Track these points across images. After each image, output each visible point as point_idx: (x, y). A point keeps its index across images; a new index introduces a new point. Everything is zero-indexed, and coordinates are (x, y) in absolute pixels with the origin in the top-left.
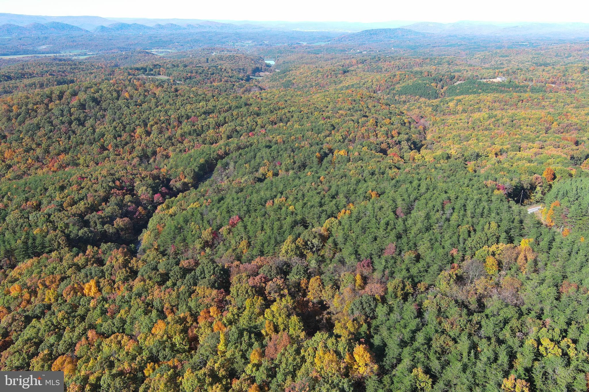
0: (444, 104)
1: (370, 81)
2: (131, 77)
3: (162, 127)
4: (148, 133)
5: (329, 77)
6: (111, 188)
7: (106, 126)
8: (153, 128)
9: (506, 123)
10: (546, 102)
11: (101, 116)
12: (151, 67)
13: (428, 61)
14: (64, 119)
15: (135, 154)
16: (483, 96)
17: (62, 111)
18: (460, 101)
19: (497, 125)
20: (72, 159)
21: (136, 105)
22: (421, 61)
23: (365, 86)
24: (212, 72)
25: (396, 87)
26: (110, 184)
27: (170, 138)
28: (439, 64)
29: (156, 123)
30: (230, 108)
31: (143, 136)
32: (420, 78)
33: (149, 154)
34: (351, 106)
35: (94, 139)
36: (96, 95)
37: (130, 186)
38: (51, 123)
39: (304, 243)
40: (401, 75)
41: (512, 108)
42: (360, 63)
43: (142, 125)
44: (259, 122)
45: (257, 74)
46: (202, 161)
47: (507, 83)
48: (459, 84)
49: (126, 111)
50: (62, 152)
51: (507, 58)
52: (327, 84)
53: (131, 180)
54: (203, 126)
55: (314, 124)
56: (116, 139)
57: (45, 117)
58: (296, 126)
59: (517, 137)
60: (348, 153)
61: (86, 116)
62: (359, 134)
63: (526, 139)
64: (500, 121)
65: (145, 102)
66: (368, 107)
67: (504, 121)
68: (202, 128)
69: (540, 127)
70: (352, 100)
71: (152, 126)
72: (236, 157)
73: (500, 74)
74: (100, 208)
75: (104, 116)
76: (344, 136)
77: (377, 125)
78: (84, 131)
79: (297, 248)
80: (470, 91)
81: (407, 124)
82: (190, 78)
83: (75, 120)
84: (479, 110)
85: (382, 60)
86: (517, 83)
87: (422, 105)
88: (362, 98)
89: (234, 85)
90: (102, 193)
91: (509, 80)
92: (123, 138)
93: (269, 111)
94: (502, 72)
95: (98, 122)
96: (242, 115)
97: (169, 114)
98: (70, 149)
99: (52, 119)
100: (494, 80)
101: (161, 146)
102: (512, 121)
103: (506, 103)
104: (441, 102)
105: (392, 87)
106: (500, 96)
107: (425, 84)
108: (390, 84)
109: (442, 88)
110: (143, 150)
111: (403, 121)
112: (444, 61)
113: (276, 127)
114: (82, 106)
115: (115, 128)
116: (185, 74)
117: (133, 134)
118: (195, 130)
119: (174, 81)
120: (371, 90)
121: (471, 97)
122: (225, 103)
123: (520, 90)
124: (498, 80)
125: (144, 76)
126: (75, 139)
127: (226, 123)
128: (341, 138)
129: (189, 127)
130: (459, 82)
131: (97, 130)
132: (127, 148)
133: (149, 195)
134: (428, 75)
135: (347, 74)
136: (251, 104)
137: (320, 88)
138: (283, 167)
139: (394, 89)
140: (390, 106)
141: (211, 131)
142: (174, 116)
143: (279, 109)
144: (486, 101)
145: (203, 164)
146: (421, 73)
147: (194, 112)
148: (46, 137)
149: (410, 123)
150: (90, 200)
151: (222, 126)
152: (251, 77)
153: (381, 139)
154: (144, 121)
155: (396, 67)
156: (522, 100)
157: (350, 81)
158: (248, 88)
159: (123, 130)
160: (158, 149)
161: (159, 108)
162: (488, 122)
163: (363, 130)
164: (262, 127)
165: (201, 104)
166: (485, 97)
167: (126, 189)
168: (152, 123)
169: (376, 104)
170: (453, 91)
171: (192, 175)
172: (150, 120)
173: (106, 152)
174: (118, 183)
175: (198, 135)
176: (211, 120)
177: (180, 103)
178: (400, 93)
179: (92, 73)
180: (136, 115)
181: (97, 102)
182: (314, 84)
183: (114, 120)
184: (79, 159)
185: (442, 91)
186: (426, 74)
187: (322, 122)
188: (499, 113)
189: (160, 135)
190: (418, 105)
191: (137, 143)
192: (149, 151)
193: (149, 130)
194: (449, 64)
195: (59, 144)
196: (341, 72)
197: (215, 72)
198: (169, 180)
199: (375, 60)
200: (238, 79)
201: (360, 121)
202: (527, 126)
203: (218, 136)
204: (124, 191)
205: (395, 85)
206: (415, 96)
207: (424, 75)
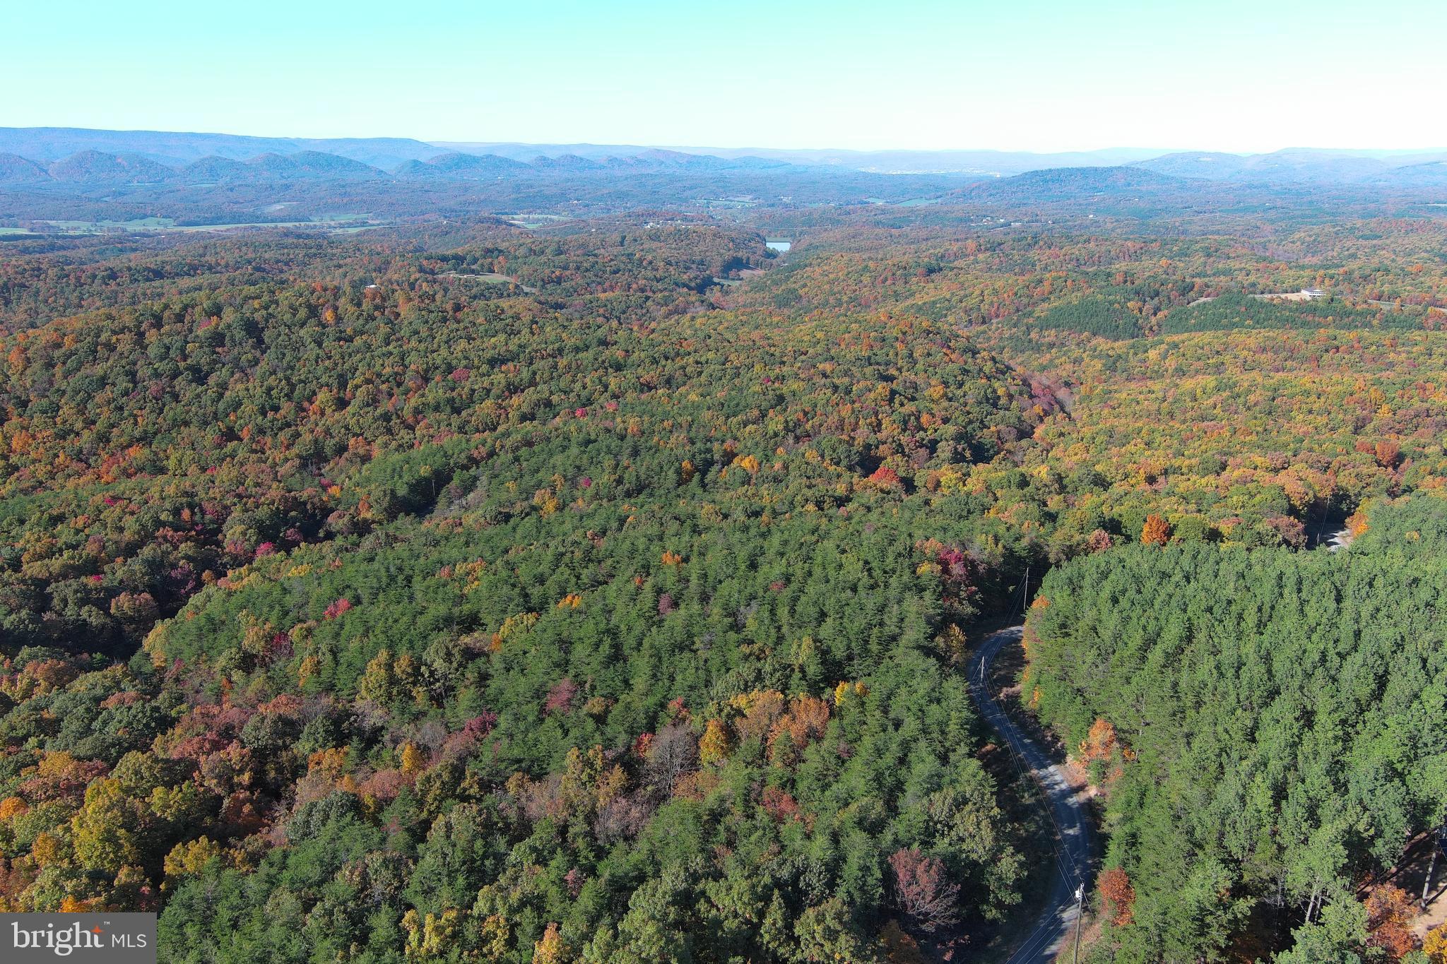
0: (1136, 354)
1: (977, 292)
2: (418, 275)
3: (379, 391)
4: (342, 404)
5: (888, 283)
6: (159, 524)
7: (250, 385)
8: (358, 394)
9: (1256, 404)
10: (1399, 353)
11: (249, 361)
12: (478, 254)
13: (1155, 247)
14: (162, 366)
15: (295, 450)
16: (1237, 336)
17: (168, 349)
18: (1176, 346)
19: (1233, 408)
20: (151, 456)
21: (340, 339)
22: (1138, 246)
23: (964, 304)
24: (614, 268)
25: (1038, 309)
26: (163, 517)
27: (386, 417)
28: (1184, 254)
29: (368, 381)
30: (560, 351)
31: (328, 411)
32: (1102, 287)
33: (328, 451)
34: (865, 353)
35: (215, 413)
36: (257, 316)
37: (212, 522)
38: (132, 375)
39: (409, 670)
40: (1055, 279)
41: (1304, 366)
42: (987, 250)
43: (335, 385)
44: (612, 387)
45: (732, 273)
46: (424, 471)
47: (1321, 305)
48: (1198, 306)
49: (311, 351)
50: (138, 440)
52: (876, 298)
53: (226, 507)
54: (473, 391)
55: (733, 393)
56: (264, 414)
57: (124, 362)
58: (693, 397)
59: (1248, 438)
60: (760, 464)
61: (215, 362)
62: (833, 419)
63: (1266, 444)
64: (1242, 399)
65: (362, 333)
66: (911, 355)
67: (1252, 398)
68: (472, 395)
69: (1341, 416)
70: (875, 339)
71: (357, 387)
72: (503, 464)
73: (1327, 281)
74: (106, 568)
75: (256, 362)
76: (791, 424)
77: (891, 400)
78: (198, 396)
79: (392, 680)
80: (1224, 321)
81: (1003, 401)
82: (559, 281)
83: (187, 369)
84: (1219, 368)
85: (1041, 243)
86: (1348, 304)
87: (1084, 356)
88: (904, 333)
89: (648, 298)
90: (127, 536)
91: (1328, 296)
92: (282, 412)
93: (647, 361)
94: (1332, 278)
95: (237, 376)
96: (578, 367)
97: (407, 362)
98: (156, 434)
99: (138, 367)
100: (1294, 297)
101: (358, 435)
102: (1274, 399)
103: (1292, 354)
104: (1133, 347)
105: (1029, 309)
106: (1282, 336)
107: (1111, 303)
108: (1025, 300)
109: (1155, 314)
110: (316, 441)
111: (995, 391)
112: (1198, 246)
113: (645, 397)
114: (218, 339)
115: (270, 389)
116: (547, 271)
117: (306, 404)
118: (451, 401)
119: (517, 286)
120: (974, 316)
121: (1207, 337)
122: (552, 338)
123: (1353, 321)
124: (1305, 295)
125: (453, 275)
126: (171, 413)
127: (533, 383)
128: (780, 427)
129: (441, 391)
130: (1202, 300)
131: (228, 394)
132: (283, 436)
133: (247, 546)
134: (1125, 282)
135: (933, 276)
136: (616, 343)
137: (858, 309)
138: (590, 491)
139: (1030, 314)
140: (975, 353)
141: (489, 403)
142: (415, 363)
143: (678, 354)
144: (1241, 347)
145: (425, 478)
146: (1109, 275)
147: (466, 358)
148: (112, 406)
149: (1011, 397)
150: (90, 549)
151: (523, 391)
152: (716, 280)
153: (882, 436)
154: (341, 376)
155: (1071, 260)
156: (1337, 349)
157: (932, 293)
158: (682, 305)
159: (286, 395)
160: (352, 441)
161: (390, 348)
162: (1211, 401)
163: (846, 411)
164: (615, 396)
165: (493, 340)
166: (1242, 338)
167: (200, 527)
168: (357, 381)
169: (934, 349)
170: (1179, 322)
171: (385, 504)
172: (358, 373)
173: (231, 445)
174: (186, 514)
175: (458, 411)
176: (499, 378)
177: (444, 338)
178: (1044, 325)
179: (340, 266)
180: (327, 363)
181: (253, 329)
182: (845, 298)
183: (274, 373)
184: (168, 458)
185: (1153, 320)
186: (1120, 278)
187: (757, 388)
188: (1245, 379)
189: (367, 409)
190: (1076, 353)
191: (309, 426)
192: (330, 443)
193: (348, 394)
195: (136, 423)
196: (920, 270)
197: (622, 266)
198: (327, 511)
199: (1024, 242)
200: (677, 284)
201: (854, 388)
202: (1310, 412)
203: (499, 416)
204: (193, 533)
205: (1036, 304)
206: (1081, 333)
207: (1113, 282)
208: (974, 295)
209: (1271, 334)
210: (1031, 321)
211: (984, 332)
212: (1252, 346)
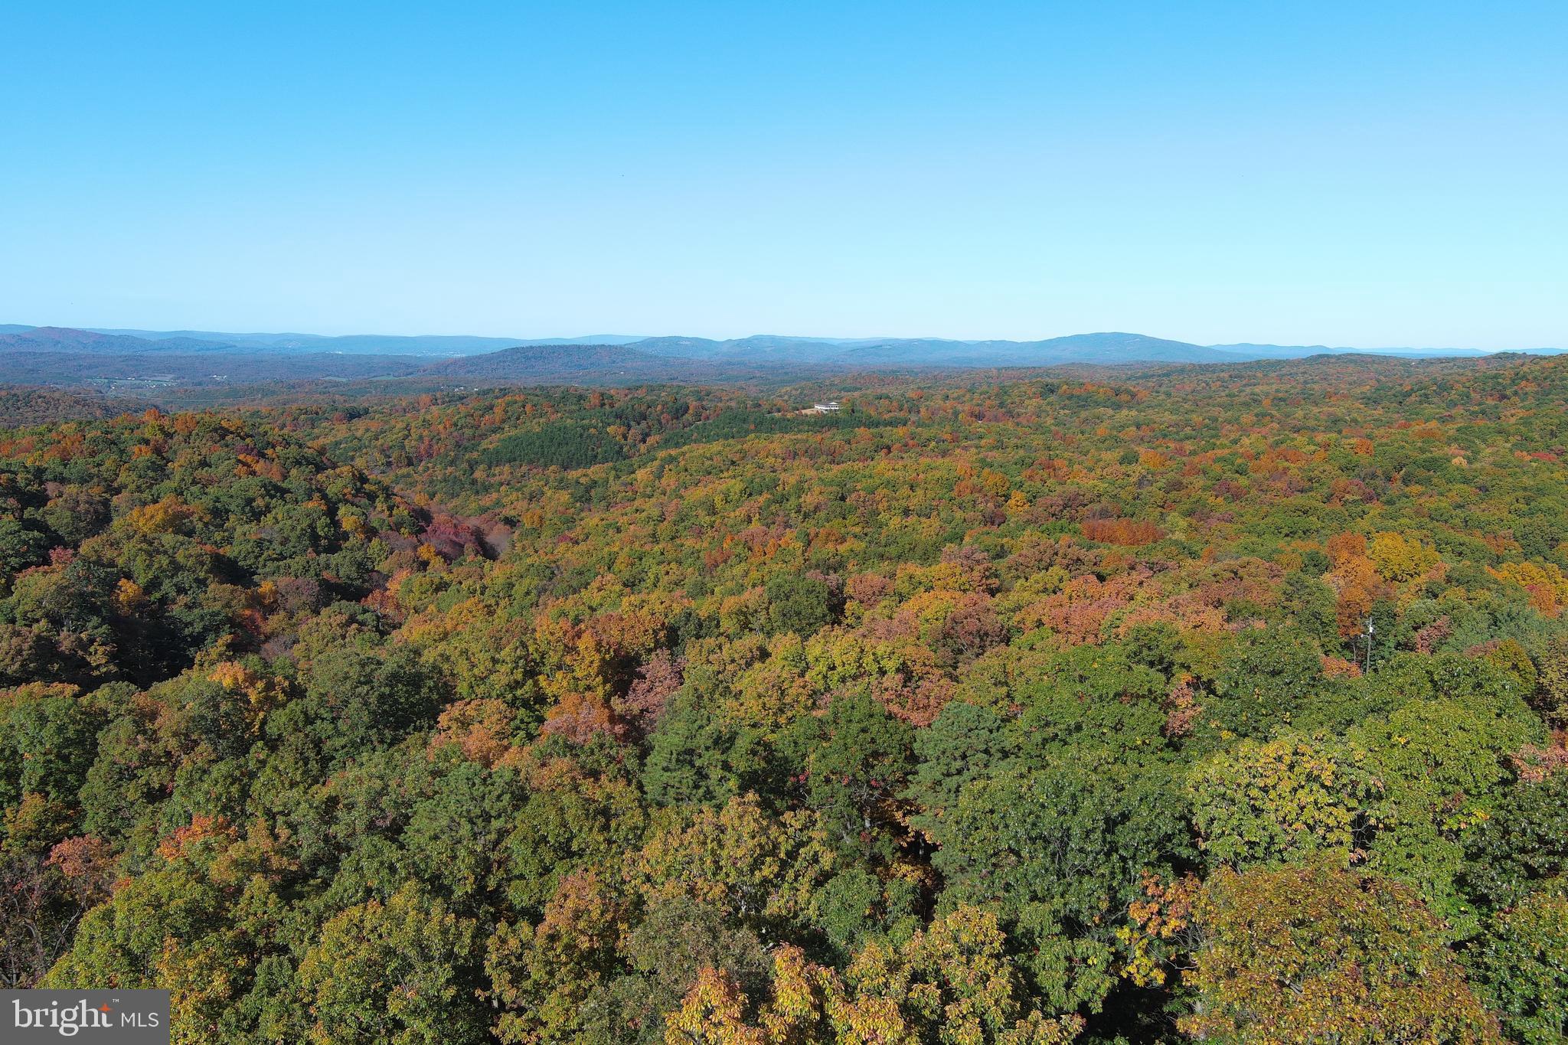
0: (618, 477)
1: (400, 426)
9: (817, 509)
10: (965, 448)
16: (755, 442)
18: (672, 459)
23: (381, 441)
25: (485, 441)
32: (571, 412)
40: (508, 404)
47: (841, 417)
64: (793, 502)
67: (809, 500)
91: (847, 409)
100: (808, 412)
102: (843, 499)
105: (473, 442)
106: (814, 439)
107: (585, 428)
108: (468, 432)
109: (644, 441)
120: (394, 455)
121: (714, 446)
124: (821, 409)
139: (474, 448)
144: (763, 454)
146: (581, 397)
149: (371, 533)
156: (889, 448)
162: (741, 512)
178: (494, 460)
185: (642, 447)
186: (594, 400)
190: (534, 486)
196: (338, 415)
202: (906, 512)
205: (483, 436)
206: (546, 467)
207: (586, 405)
208: (396, 430)
209: (799, 436)
210: (475, 455)
211: (408, 475)
212: (778, 451)
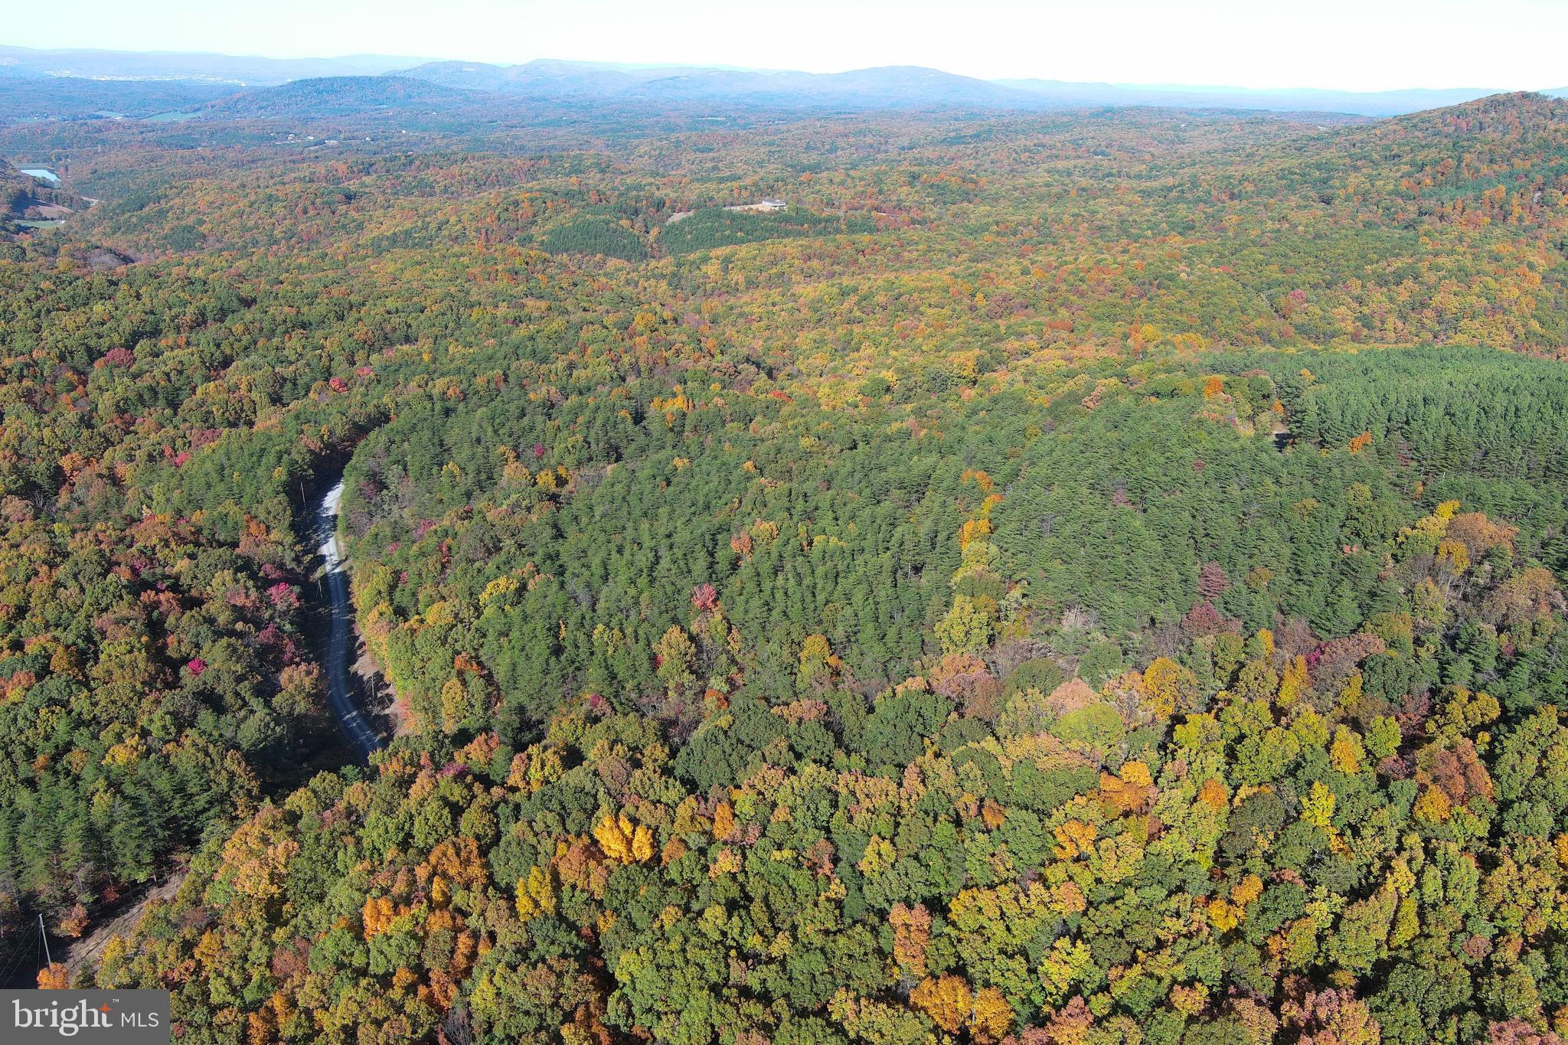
0: (690, 271)
5: (311, 213)
13: (544, 163)
16: (775, 247)
18: (728, 260)
28: (579, 170)
30: (203, 314)
32: (584, 207)
33: (43, 480)
39: (997, 607)
40: (532, 201)
45: (30, 213)
46: (280, 474)
47: (790, 214)
48: (682, 220)
51: (711, 154)
58: (457, 349)
60: (693, 403)
85: (417, 163)
86: (814, 213)
91: (792, 206)
100: (760, 207)
101: (67, 451)
103: (833, 259)
104: (678, 264)
105: (520, 234)
106: (810, 244)
107: (606, 223)
109: (648, 232)
124: (766, 206)
127: (228, 358)
130: (680, 215)
134: (601, 200)
138: (566, 458)
139: (531, 239)
142: (41, 352)
146: (581, 193)
151: (224, 368)
160: (64, 462)
164: (350, 362)
166: (781, 248)
185: (651, 238)
186: (594, 197)
194: (603, 171)
206: (593, 254)
